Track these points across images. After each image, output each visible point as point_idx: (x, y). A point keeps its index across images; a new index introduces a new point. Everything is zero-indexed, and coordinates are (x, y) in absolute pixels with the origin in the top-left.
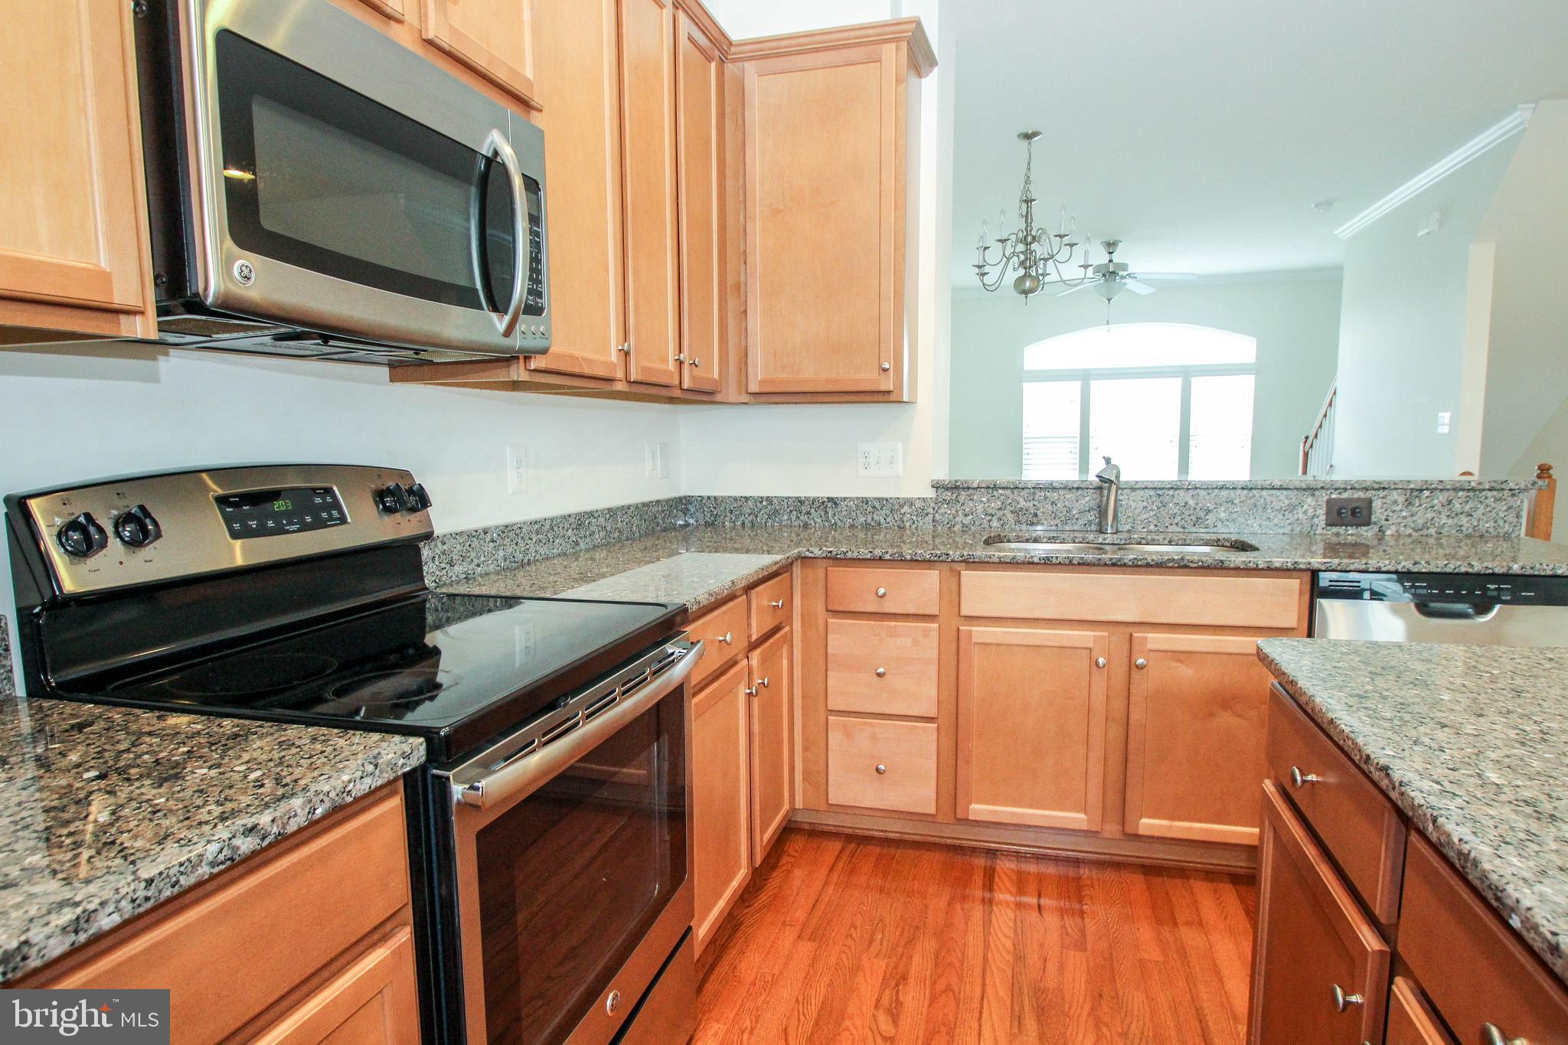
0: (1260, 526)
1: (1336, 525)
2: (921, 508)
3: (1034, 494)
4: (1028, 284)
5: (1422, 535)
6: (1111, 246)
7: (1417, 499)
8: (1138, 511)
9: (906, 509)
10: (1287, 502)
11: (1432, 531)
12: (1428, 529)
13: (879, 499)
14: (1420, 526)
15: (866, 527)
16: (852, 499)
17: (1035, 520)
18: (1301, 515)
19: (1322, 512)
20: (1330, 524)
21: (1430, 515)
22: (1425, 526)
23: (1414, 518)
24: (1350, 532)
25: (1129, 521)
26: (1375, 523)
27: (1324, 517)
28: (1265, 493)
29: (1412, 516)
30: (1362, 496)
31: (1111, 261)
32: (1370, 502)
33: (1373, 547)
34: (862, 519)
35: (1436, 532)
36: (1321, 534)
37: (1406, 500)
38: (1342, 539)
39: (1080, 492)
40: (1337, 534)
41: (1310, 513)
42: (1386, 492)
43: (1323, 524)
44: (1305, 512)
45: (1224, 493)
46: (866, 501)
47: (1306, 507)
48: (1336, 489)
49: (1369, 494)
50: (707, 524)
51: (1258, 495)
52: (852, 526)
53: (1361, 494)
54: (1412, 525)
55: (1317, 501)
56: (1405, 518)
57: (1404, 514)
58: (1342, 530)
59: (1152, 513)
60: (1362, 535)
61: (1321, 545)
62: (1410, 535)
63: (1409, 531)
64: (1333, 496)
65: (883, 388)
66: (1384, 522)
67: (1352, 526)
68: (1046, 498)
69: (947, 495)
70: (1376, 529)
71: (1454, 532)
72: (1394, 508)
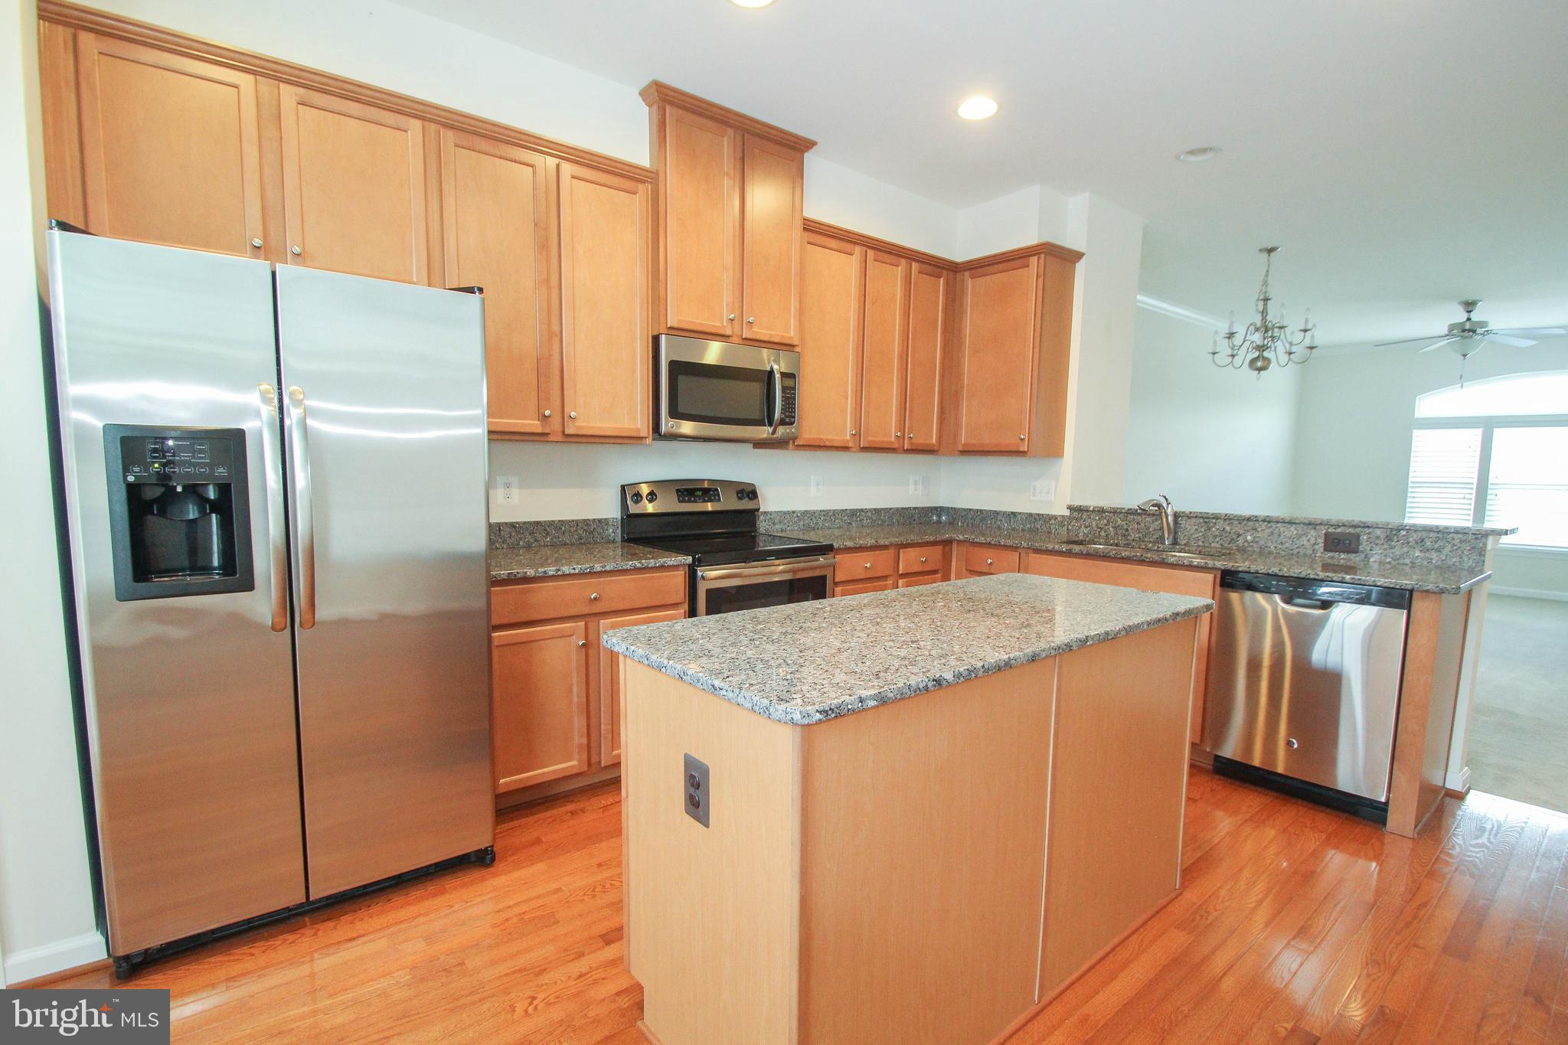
0: (1276, 547)
1: (1332, 551)
2: (1061, 521)
3: (1127, 517)
4: (1259, 364)
5: (1399, 564)
6: (1469, 306)
7: (1396, 537)
8: (1192, 531)
9: (1053, 521)
10: (1295, 532)
11: (1407, 561)
12: (1404, 559)
13: (1039, 515)
14: (1398, 557)
15: (1031, 530)
16: (1024, 513)
17: (1127, 533)
18: (1305, 543)
19: (1321, 541)
20: (1327, 549)
21: (1405, 550)
22: (1401, 556)
23: (1393, 550)
24: (1342, 557)
25: (1186, 538)
26: (1362, 552)
27: (1322, 545)
28: (1279, 525)
29: (1392, 548)
30: (1353, 532)
31: (1469, 319)
32: (1358, 536)
33: (1360, 569)
34: (1029, 526)
35: (1411, 562)
36: (1320, 557)
37: (1387, 537)
38: (1335, 562)
39: (1155, 517)
40: (1332, 558)
41: (1312, 541)
42: (1370, 530)
43: (1322, 550)
44: (1309, 541)
45: (1250, 523)
46: (1031, 515)
47: (1309, 537)
48: (1332, 526)
49: (1358, 530)
50: (950, 523)
51: (1274, 526)
52: (1023, 530)
53: (1351, 530)
54: (1392, 556)
55: (1318, 533)
56: (1386, 549)
57: (1385, 546)
58: (1336, 555)
59: (1201, 534)
60: (1351, 560)
61: (1320, 564)
62: (1389, 563)
63: (1389, 560)
64: (1330, 530)
65: (1021, 449)
66: (1369, 552)
67: (1344, 552)
68: (1134, 520)
69: (1076, 514)
70: (1363, 556)
71: (1425, 563)
72: (1377, 542)
